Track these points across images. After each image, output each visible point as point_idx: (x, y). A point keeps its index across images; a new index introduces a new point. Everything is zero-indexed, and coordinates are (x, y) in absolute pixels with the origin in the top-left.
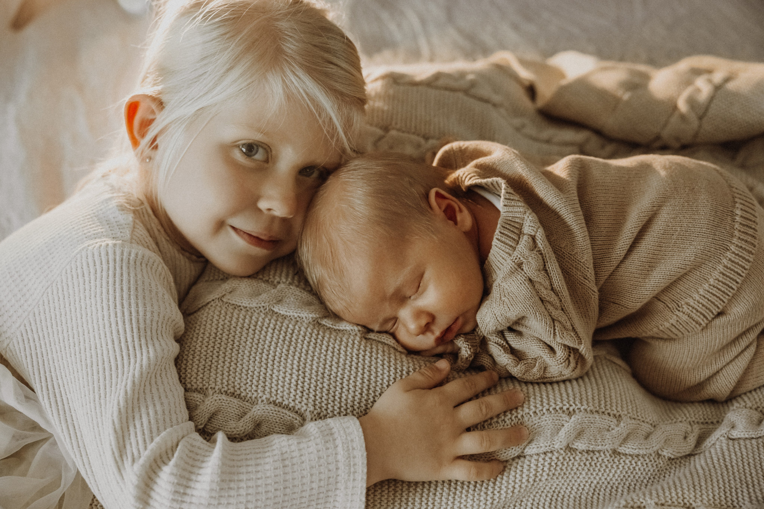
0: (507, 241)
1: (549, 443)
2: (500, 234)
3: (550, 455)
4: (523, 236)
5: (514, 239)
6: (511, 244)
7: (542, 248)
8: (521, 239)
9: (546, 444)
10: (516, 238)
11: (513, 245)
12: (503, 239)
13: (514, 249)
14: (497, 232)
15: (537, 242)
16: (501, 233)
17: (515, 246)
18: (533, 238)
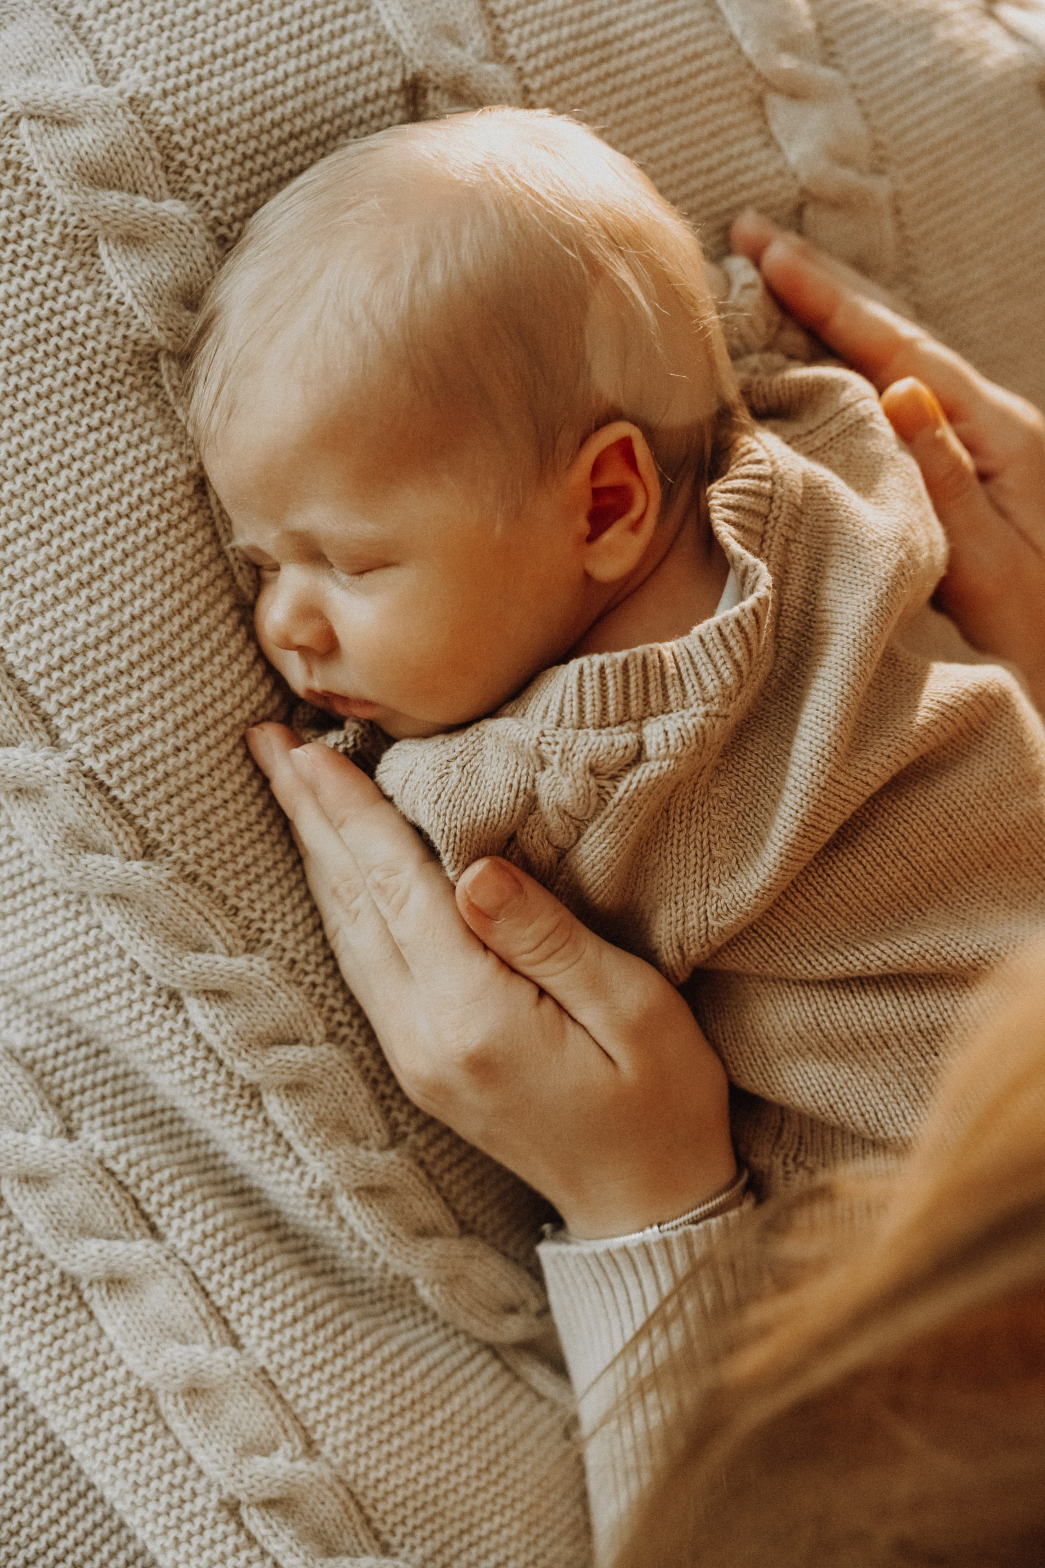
0: (588, 698)
1: (236, 1047)
2: (596, 669)
3: (211, 1066)
4: (630, 729)
5: (604, 711)
6: (588, 708)
7: (617, 796)
8: (618, 728)
9: (230, 1041)
10: (612, 716)
11: (588, 716)
12: (587, 685)
13: (581, 725)
14: (597, 659)
15: (629, 776)
16: (602, 669)
17: (589, 723)
18: (638, 756)
